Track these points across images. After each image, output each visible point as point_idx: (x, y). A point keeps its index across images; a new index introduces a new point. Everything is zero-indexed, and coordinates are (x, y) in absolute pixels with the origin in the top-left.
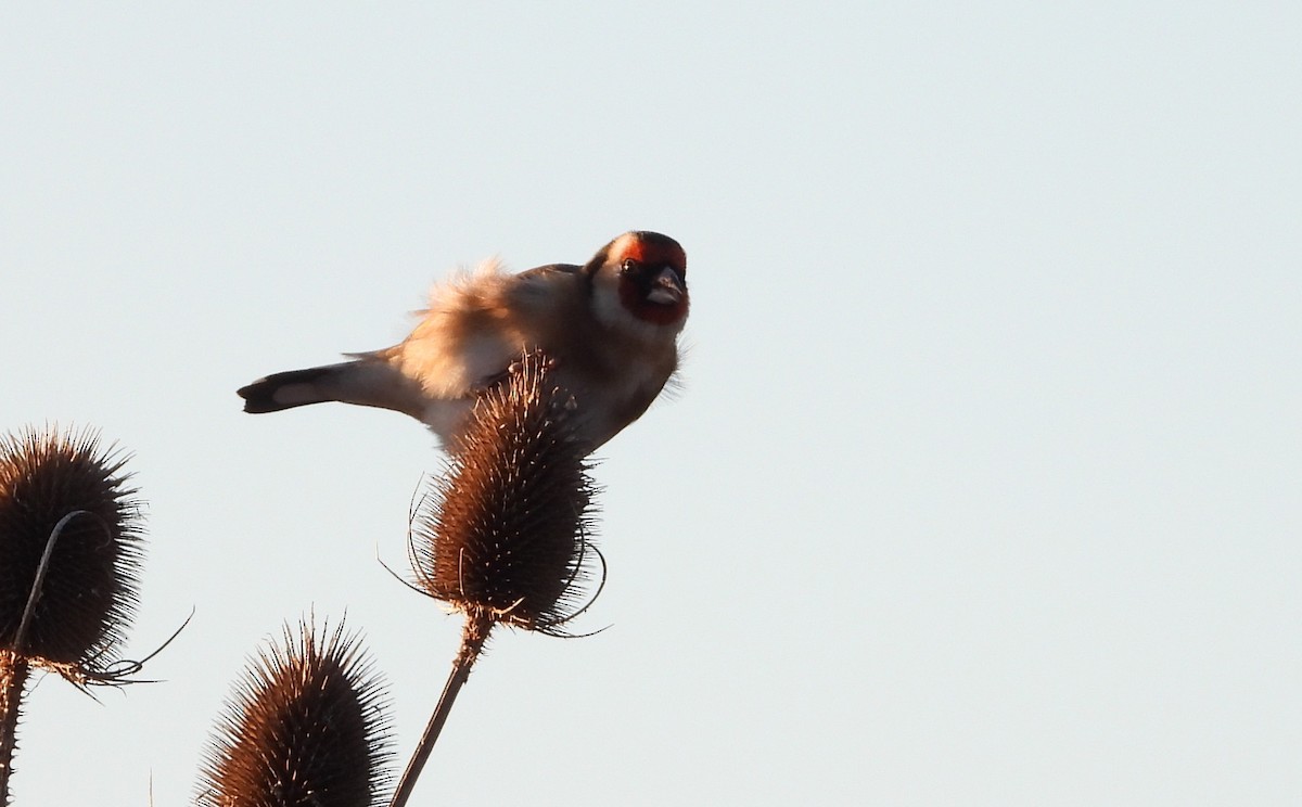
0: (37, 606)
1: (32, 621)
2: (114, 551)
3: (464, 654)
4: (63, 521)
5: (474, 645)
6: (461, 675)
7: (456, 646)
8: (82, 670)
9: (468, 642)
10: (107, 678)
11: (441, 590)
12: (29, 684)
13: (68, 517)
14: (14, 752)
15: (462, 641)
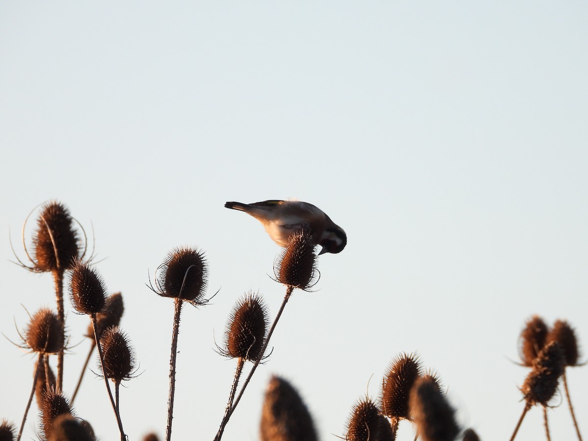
0: (184, 287)
1: (183, 291)
2: (202, 274)
3: (287, 296)
4: (190, 267)
5: (289, 294)
6: (286, 301)
7: (285, 294)
8: (195, 302)
9: (287, 293)
10: (200, 304)
11: (282, 280)
12: (183, 305)
13: (191, 267)
14: (180, 321)
15: (286, 293)
